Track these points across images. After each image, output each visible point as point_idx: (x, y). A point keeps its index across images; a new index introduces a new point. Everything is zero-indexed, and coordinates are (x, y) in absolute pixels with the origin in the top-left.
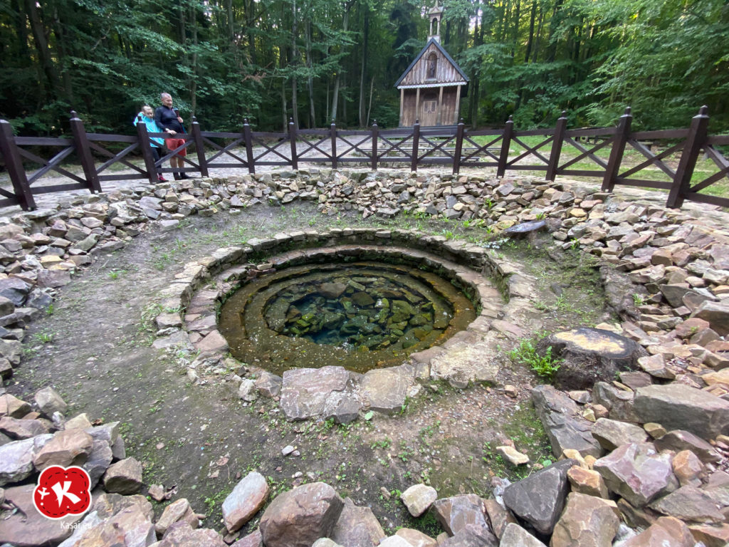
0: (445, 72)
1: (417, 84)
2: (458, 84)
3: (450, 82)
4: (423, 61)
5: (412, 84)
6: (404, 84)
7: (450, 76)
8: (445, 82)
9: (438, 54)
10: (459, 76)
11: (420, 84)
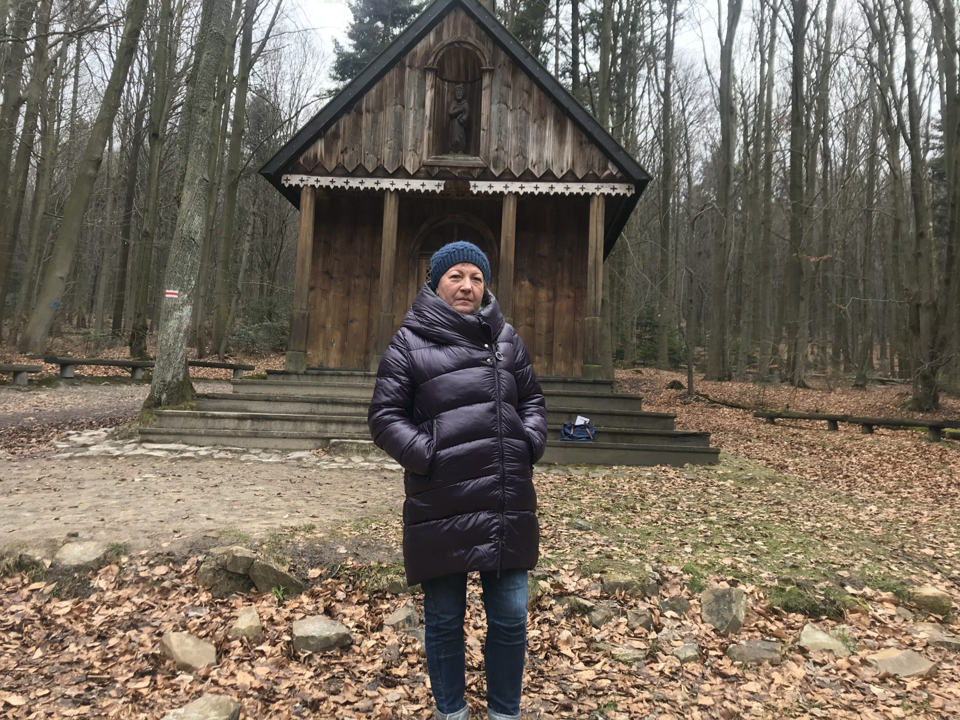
0: (522, 132)
1: (380, 172)
2: (590, 188)
3: (548, 176)
4: (411, 77)
5: (360, 172)
6: (316, 169)
7: (548, 153)
8: (527, 176)
9: (486, 51)
10: (596, 155)
11: (401, 173)
